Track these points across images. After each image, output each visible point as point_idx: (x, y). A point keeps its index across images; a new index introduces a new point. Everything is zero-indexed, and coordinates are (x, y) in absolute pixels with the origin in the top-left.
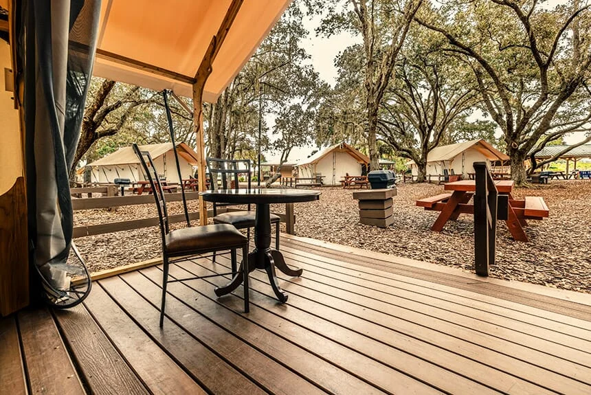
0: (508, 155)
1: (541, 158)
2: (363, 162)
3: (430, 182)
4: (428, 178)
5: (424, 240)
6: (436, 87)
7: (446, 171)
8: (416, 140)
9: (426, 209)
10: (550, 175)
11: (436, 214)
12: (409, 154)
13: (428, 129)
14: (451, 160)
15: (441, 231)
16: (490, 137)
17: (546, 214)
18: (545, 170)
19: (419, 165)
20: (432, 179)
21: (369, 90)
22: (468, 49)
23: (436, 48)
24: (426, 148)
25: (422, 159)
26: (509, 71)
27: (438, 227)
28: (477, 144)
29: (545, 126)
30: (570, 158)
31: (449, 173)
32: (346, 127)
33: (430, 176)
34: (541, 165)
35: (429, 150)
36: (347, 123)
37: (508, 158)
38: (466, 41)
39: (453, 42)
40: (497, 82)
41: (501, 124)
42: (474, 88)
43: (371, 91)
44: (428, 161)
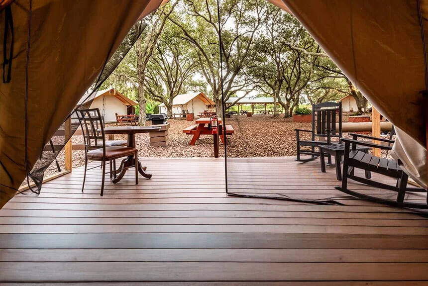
0: (214, 101)
1: (228, 104)
2: (128, 104)
3: (175, 118)
4: (173, 116)
5: (188, 150)
6: (176, 57)
7: (183, 111)
8: (163, 89)
9: (187, 134)
10: (232, 113)
11: (191, 137)
12: (162, 99)
13: (173, 84)
14: (187, 104)
15: (194, 145)
16: (205, 90)
17: (233, 132)
18: (230, 111)
19: (167, 107)
20: (176, 116)
21: (138, 56)
22: (194, 40)
23: (177, 35)
24: (172, 96)
25: (170, 103)
26: (213, 55)
27: (192, 143)
28: (199, 95)
29: (229, 87)
30: (239, 104)
31: (186, 112)
32: (120, 78)
33: (175, 114)
34: (228, 108)
35: (174, 97)
36: (121, 76)
37: (215, 104)
38: (192, 35)
39: (186, 34)
40: (207, 59)
41: (211, 84)
42: (197, 61)
43: (140, 56)
44: (173, 104)
